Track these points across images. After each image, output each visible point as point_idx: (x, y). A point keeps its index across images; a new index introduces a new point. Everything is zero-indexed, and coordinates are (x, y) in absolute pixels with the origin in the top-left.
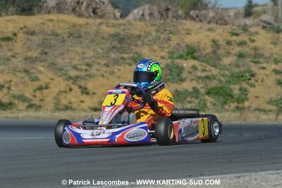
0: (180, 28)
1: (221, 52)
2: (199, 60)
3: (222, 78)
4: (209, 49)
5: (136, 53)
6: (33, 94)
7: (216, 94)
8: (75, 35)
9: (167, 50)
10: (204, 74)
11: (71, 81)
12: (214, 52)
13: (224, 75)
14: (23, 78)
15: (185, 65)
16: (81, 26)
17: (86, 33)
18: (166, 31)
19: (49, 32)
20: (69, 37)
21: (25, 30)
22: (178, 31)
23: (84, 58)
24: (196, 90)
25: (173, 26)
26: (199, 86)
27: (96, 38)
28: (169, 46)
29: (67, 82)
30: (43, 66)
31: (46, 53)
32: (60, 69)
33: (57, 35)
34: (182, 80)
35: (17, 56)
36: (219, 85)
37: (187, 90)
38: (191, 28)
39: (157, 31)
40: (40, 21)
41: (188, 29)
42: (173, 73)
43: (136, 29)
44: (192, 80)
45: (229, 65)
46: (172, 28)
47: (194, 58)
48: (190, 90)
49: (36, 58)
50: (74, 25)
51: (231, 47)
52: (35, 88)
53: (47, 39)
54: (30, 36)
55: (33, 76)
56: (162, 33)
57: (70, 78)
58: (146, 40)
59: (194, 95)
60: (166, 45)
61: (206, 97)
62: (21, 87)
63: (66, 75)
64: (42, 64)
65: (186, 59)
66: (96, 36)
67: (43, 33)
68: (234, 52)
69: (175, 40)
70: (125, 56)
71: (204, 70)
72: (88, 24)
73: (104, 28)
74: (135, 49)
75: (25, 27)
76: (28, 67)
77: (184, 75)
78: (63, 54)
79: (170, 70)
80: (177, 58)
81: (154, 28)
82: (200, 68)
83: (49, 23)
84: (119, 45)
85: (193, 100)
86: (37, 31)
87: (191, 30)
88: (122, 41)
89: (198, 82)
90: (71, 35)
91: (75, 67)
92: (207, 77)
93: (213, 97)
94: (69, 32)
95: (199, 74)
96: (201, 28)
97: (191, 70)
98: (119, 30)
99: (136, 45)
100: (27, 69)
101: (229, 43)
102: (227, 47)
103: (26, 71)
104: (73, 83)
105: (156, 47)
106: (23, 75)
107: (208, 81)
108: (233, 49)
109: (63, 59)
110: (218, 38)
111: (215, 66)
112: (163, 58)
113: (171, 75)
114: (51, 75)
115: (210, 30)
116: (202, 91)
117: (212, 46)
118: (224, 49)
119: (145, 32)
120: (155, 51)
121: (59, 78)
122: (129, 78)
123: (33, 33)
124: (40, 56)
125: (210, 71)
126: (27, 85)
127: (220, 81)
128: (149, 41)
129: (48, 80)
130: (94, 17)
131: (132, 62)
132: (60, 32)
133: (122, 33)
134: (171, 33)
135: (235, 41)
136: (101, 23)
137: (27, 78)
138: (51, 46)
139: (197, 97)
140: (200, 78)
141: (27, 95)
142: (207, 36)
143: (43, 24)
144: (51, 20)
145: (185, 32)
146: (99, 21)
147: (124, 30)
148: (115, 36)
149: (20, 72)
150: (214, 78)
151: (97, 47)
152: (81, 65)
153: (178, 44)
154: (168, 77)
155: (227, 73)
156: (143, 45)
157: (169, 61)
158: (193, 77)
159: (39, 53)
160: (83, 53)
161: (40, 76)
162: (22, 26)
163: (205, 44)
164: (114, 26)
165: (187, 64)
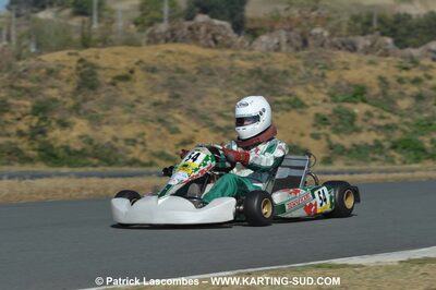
0: (334, 61)
1: (392, 92)
2: (370, 104)
3: (406, 128)
4: (377, 90)
5: (290, 95)
6: (176, 150)
7: (404, 148)
8: (206, 71)
9: (326, 91)
10: (382, 123)
11: (221, 133)
12: (384, 93)
13: (406, 123)
14: (159, 129)
15: (356, 111)
16: (209, 59)
17: (219, 69)
18: (317, 64)
19: (173, 68)
20: (198, 73)
21: (143, 65)
22: (332, 65)
23: (228, 103)
24: (378, 145)
25: (324, 58)
26: (381, 138)
27: (233, 75)
28: (326, 85)
29: (215, 135)
30: (180, 113)
31: (177, 96)
32: (204, 118)
33: (183, 72)
34: (358, 131)
35: (143, 100)
36: (404, 137)
37: (366, 144)
38: (347, 60)
39: (306, 65)
40: (157, 54)
41: (344, 63)
42: (345, 122)
43: (279, 63)
44: (370, 130)
45: (408, 109)
46: (323, 61)
47: (364, 101)
48: (371, 143)
49: (168, 102)
50: (200, 59)
51: (404, 86)
52: (177, 142)
53: (173, 78)
54: (149, 74)
55: (173, 126)
56: (313, 68)
57: (218, 129)
58: (296, 78)
59: (378, 149)
60: (322, 85)
61: (393, 153)
62: (158, 141)
63: (212, 125)
64: (178, 111)
65: (355, 103)
66: (232, 72)
67: (166, 69)
68: (408, 92)
69: (332, 77)
70: (280, 99)
71: (382, 117)
72: (216, 57)
73: (238, 62)
74: (288, 90)
75: (141, 62)
76: (162, 115)
77: (358, 123)
78: (199, 98)
79: (340, 117)
80: (343, 101)
81: (300, 61)
82: (376, 114)
83: (170, 57)
84: (265, 85)
85: (377, 156)
86: (158, 68)
87: (348, 64)
88: (267, 78)
89: (376, 132)
90: (200, 71)
91: (221, 115)
92: (388, 127)
93: (400, 153)
94: (197, 68)
95: (377, 122)
96: (359, 61)
97: (366, 117)
98: (258, 65)
99: (286, 84)
100: (161, 117)
101: (400, 81)
102: (399, 85)
103: (160, 120)
104: (224, 136)
105: (311, 87)
106: (158, 126)
107: (389, 131)
108: (406, 89)
109: (203, 103)
110: (384, 73)
111: (392, 111)
112: (325, 101)
113: (341, 123)
114: (193, 125)
115: (371, 63)
116: (387, 144)
117: (379, 85)
118: (395, 88)
119: (291, 67)
120: (311, 92)
121: (205, 130)
122: (291, 129)
123: (153, 70)
124: (171, 100)
125: (389, 118)
126: (166, 138)
127: (405, 132)
128: (300, 79)
129: (191, 133)
130: (216, 48)
131: (289, 107)
132: (186, 67)
133: (264, 68)
134: (325, 68)
135: (408, 78)
136: (232, 55)
137: (164, 130)
138: (182, 87)
139: (381, 153)
140: (379, 127)
141: (169, 152)
142: (371, 72)
143: (163, 57)
144: (170, 52)
145: (341, 67)
146: (229, 52)
147: (265, 64)
148: (257, 73)
149: (152, 121)
150: (397, 128)
151: (237, 88)
152: (228, 111)
153: (337, 83)
154: (340, 127)
155: (409, 120)
156: (295, 84)
157: (335, 105)
158: (370, 127)
159: (170, 97)
160: (225, 96)
161: (181, 127)
162: (136, 60)
163: (370, 82)
164: (250, 59)
165: (359, 109)
